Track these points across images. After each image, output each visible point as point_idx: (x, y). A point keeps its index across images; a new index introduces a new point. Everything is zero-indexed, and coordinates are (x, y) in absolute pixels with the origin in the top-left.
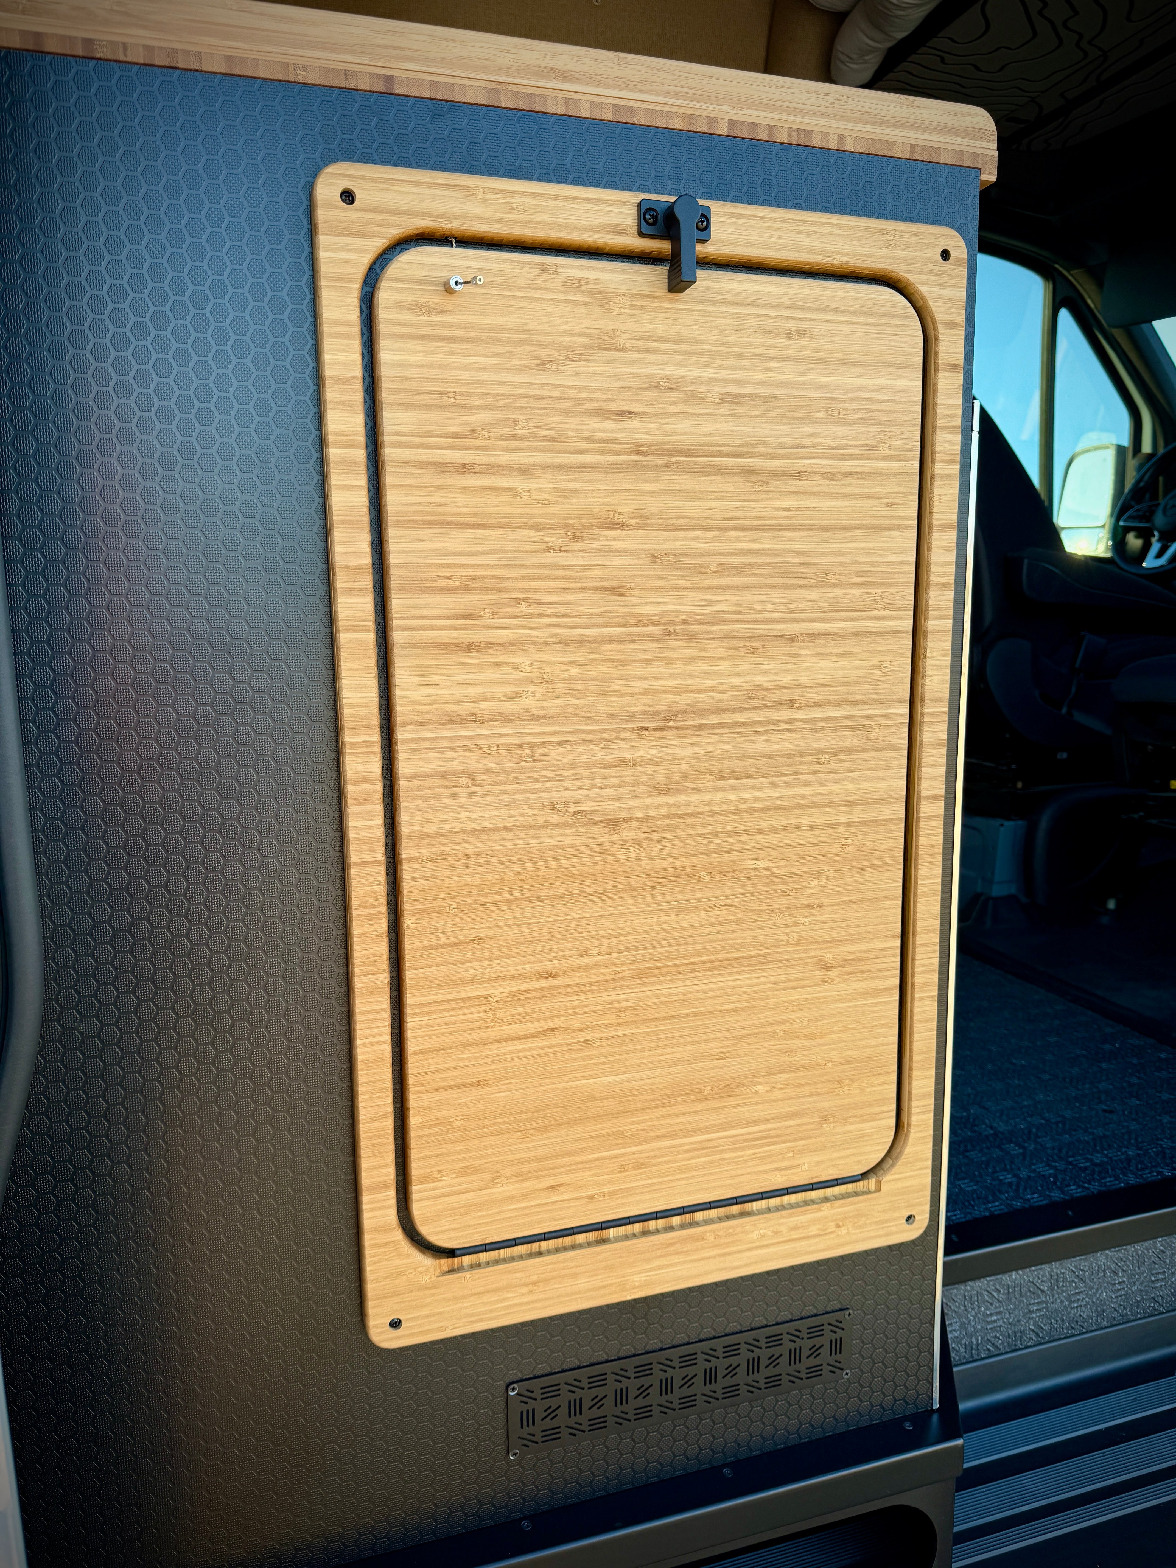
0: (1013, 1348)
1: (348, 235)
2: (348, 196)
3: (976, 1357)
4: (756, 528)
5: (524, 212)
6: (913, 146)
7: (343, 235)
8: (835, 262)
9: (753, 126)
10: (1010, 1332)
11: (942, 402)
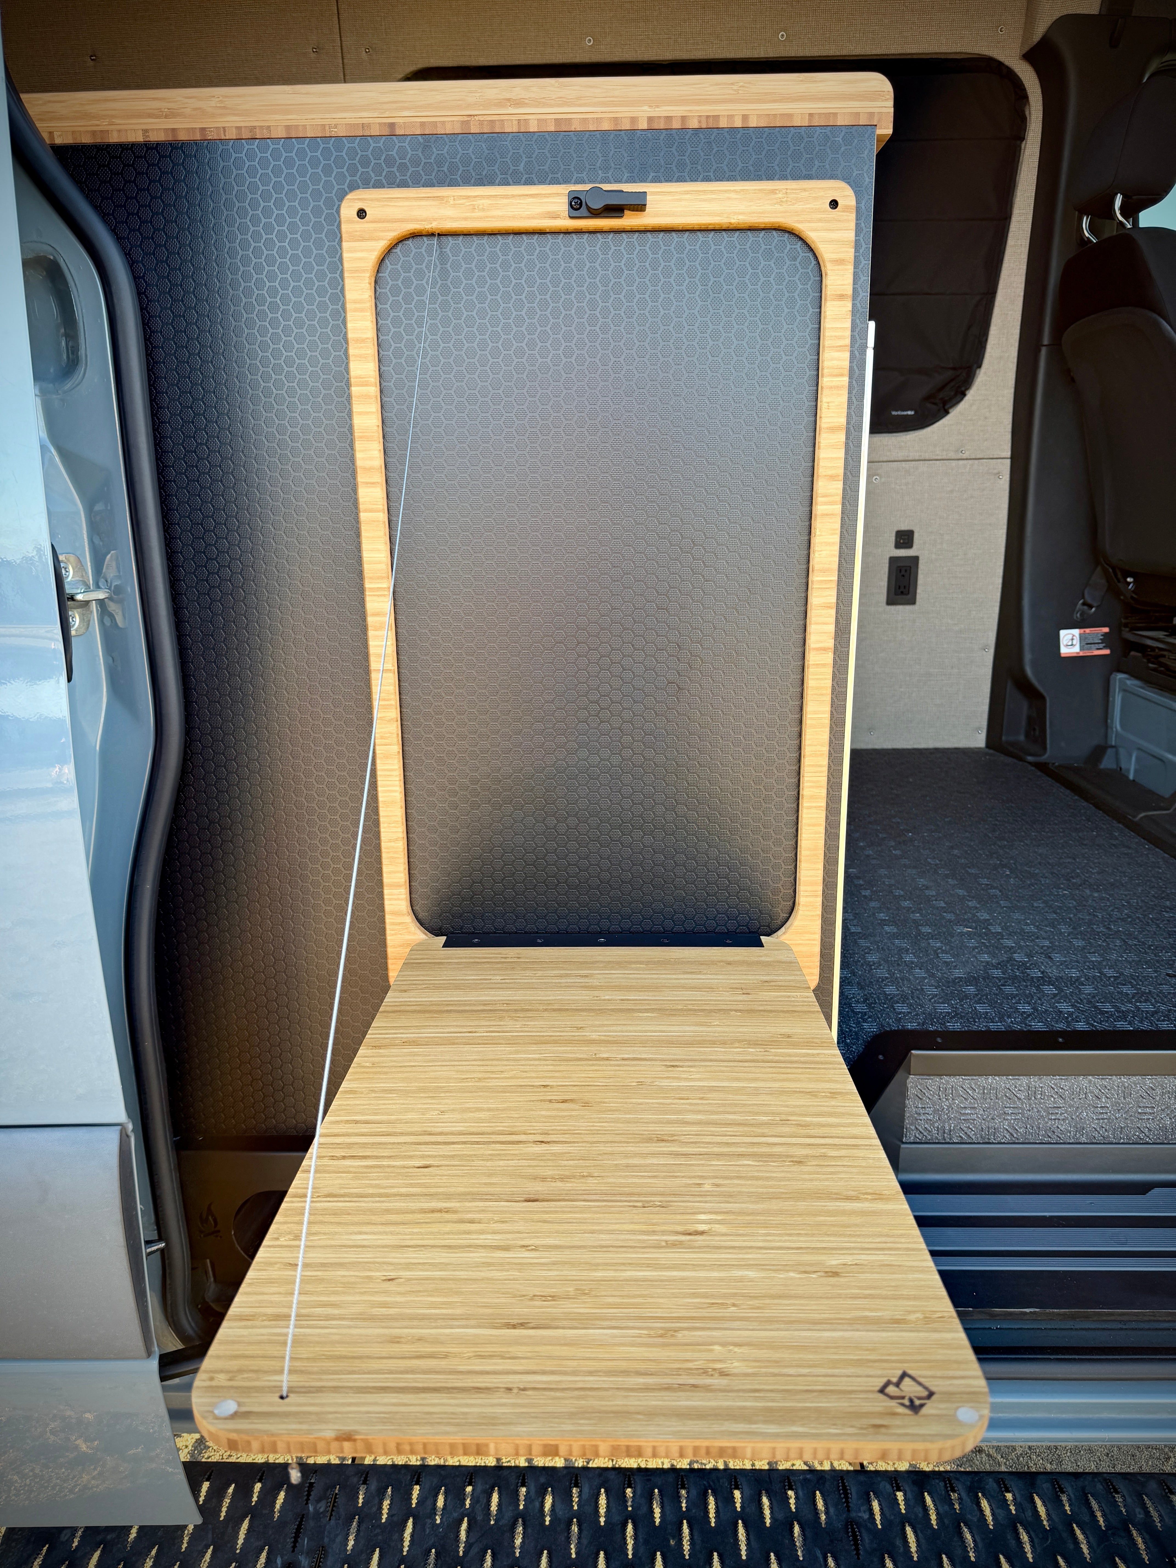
0: (987, 1140)
1: (362, 241)
2: (361, 213)
3: (948, 1140)
5: (483, 210)
6: (811, 115)
7: (359, 241)
8: (733, 221)
9: (669, 119)
10: (984, 1127)
11: (830, 326)
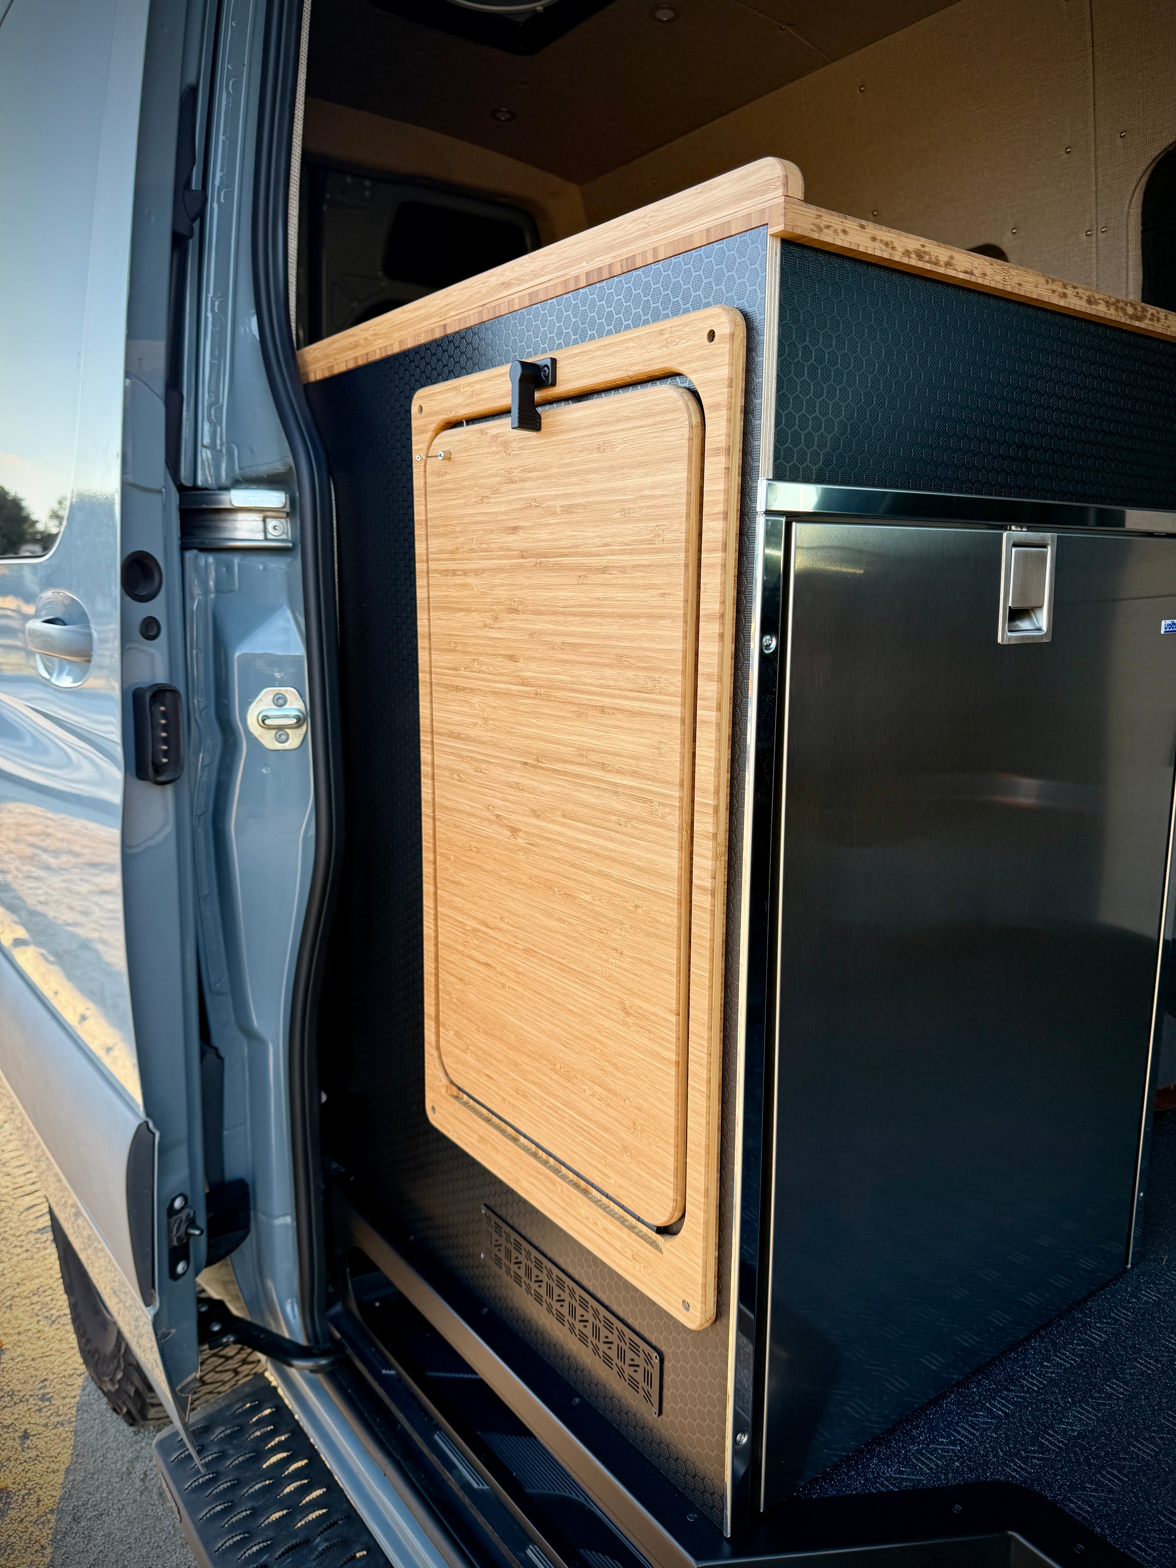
1: (421, 434)
2: (421, 410)
4: (582, 614)
6: (708, 230)
